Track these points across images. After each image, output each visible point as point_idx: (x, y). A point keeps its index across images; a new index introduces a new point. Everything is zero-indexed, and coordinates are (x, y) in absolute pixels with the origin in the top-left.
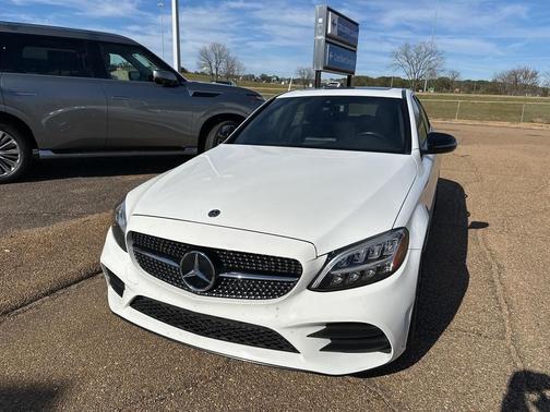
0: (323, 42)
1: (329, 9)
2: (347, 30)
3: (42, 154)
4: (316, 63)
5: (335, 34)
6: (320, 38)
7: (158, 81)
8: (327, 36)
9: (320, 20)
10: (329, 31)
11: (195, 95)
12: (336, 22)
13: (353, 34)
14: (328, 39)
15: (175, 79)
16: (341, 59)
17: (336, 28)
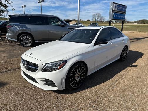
0: (112, 12)
1: (114, 3)
2: (121, 8)
3: (35, 41)
4: (110, 18)
5: (116, 9)
6: (111, 11)
7: (60, 25)
8: (113, 10)
9: (111, 6)
10: (114, 9)
11: (69, 28)
12: (117, 6)
13: (124, 9)
14: (114, 11)
15: (64, 24)
16: (119, 16)
17: (116, 8)
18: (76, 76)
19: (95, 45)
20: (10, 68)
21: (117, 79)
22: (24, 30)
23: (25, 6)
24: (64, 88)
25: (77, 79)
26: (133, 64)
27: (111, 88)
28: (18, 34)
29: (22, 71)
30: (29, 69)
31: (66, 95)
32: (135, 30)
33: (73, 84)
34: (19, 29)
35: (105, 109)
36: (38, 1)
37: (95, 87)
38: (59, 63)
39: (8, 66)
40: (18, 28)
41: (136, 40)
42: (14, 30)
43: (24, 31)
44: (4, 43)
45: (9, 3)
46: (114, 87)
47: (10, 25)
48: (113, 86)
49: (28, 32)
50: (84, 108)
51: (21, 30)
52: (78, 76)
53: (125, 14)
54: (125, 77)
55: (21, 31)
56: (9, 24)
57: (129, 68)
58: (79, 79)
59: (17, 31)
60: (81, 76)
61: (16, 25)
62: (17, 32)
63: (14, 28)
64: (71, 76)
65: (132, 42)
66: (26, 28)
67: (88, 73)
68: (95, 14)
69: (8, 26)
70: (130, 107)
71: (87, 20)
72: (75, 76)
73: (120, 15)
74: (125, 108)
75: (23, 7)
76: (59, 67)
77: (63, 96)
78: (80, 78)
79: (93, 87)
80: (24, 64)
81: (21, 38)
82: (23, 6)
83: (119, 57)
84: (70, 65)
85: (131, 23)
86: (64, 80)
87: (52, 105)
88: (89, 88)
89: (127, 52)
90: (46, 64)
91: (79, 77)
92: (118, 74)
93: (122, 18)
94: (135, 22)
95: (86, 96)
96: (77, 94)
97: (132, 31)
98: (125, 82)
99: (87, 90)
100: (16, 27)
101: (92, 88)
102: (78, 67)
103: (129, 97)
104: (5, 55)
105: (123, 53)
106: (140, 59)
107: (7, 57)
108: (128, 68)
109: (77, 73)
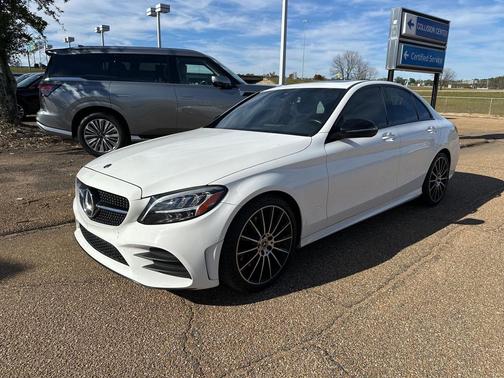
0: (396, 43)
1: (404, 10)
2: (431, 29)
5: (413, 32)
6: (392, 38)
7: (214, 84)
8: (401, 36)
9: (395, 22)
10: (404, 32)
11: (246, 94)
12: (414, 21)
13: (440, 31)
14: (403, 39)
15: (229, 82)
16: (421, 57)
17: (414, 29)
18: (260, 242)
19: (330, 139)
20: (42, 219)
21: (407, 262)
22: (97, 99)
23: (106, 28)
24: (215, 283)
25: (263, 253)
26: (469, 216)
27: (384, 290)
28: (74, 112)
29: (78, 225)
30: (97, 216)
31: (221, 308)
32: (483, 110)
33: (247, 272)
34: (81, 94)
35: (356, 357)
36: (149, 9)
37: (328, 286)
38: (199, 194)
39: (35, 215)
40: (75, 92)
41: (483, 140)
42: (62, 99)
43: (98, 103)
44: (31, 143)
45: (52, 13)
46: (394, 288)
47: (50, 81)
48: (391, 283)
49: (107, 105)
50: (284, 353)
51: (88, 100)
52: (266, 246)
53: (444, 49)
54: (436, 258)
55: (86, 104)
56: (47, 79)
57: (453, 229)
58: (270, 255)
59: (73, 101)
60: (276, 245)
61: (69, 83)
62: (73, 106)
63: (62, 94)
64: (242, 241)
65: (469, 146)
66: (102, 91)
67: (302, 236)
68: (342, 54)
69: (46, 84)
70: (451, 354)
71: (313, 77)
72: (256, 245)
73: (426, 53)
74: (429, 357)
75: (99, 32)
76: (197, 208)
77: (213, 313)
78: (274, 251)
79: (320, 284)
80: (82, 201)
81: (87, 127)
82: (98, 29)
83: (419, 192)
84: (237, 204)
85: (467, 86)
86: (216, 254)
87: (173, 339)
88: (306, 288)
89: (447, 175)
90: (155, 196)
91: (269, 248)
92: (413, 246)
93: (435, 64)
94: (482, 84)
95: (291, 313)
96: (260, 307)
97: (471, 113)
98: (434, 273)
99: (296, 294)
100: (69, 87)
101: (317, 288)
102: (267, 212)
103: (447, 323)
104: (31, 179)
105: (434, 178)
106: (496, 200)
107: (37, 185)
108: (450, 227)
109: (262, 232)
